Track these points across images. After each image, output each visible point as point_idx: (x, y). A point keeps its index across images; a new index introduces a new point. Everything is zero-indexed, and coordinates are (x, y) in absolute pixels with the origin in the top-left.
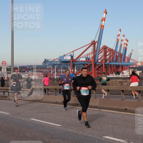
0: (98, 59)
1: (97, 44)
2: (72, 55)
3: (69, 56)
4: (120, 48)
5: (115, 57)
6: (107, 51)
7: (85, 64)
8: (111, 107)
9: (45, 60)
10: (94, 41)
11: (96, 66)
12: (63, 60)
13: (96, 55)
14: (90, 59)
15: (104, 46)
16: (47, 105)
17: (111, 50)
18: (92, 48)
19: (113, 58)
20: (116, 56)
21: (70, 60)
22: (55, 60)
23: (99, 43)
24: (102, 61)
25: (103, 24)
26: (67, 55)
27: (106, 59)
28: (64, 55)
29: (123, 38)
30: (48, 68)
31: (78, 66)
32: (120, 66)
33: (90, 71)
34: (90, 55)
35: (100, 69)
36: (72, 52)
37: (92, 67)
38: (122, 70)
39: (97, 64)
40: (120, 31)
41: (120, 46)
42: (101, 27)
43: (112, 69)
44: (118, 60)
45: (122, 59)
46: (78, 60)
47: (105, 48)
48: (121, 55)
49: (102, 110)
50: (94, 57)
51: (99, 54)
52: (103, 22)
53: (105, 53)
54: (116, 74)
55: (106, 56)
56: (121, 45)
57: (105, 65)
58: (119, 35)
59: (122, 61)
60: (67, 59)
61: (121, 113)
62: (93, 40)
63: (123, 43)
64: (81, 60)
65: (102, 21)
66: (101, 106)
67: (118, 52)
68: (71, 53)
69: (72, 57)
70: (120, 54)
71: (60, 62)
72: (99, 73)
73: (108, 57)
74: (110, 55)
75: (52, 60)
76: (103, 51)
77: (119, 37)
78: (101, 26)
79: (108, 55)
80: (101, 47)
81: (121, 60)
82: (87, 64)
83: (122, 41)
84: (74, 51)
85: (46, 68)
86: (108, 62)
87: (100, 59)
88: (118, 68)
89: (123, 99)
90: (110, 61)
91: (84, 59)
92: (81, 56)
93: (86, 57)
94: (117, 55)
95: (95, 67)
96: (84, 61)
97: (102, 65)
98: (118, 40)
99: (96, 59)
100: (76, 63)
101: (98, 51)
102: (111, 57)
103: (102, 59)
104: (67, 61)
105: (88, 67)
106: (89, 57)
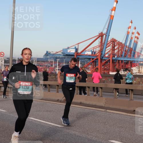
0: (105, 54)
1: (104, 36)
2: (77, 48)
3: (74, 49)
4: (130, 41)
5: (124, 52)
6: (115, 45)
7: (90, 58)
8: (118, 107)
9: (47, 52)
10: (102, 33)
11: (103, 61)
12: (67, 54)
13: (103, 48)
14: (97, 52)
15: (113, 39)
16: (47, 103)
17: (120, 44)
18: (99, 40)
19: (122, 52)
20: (126, 51)
21: (74, 53)
22: (58, 52)
23: (108, 35)
24: (109, 55)
25: (113, 15)
26: (72, 48)
27: (114, 54)
28: (68, 48)
29: (134, 31)
30: (49, 61)
31: (83, 60)
32: (129, 62)
33: (95, 67)
34: (96, 48)
35: (106, 64)
36: (77, 44)
37: (98, 62)
38: (132, 66)
39: (103, 59)
40: (132, 23)
41: (130, 40)
42: (111, 18)
43: (120, 65)
44: (127, 55)
45: (132, 54)
46: (83, 53)
47: (114, 41)
48: (131, 50)
49: (108, 111)
50: (101, 51)
51: (106, 48)
52: (113, 12)
53: (113, 47)
54: (124, 71)
55: (114, 50)
56: (132, 38)
57: (113, 60)
58: (130, 27)
59: (132, 57)
60: (71, 52)
61: (128, 114)
62: (100, 32)
63: (133, 36)
64: (86, 54)
65: (112, 10)
66: (107, 106)
67: (128, 47)
68: (75, 46)
69: (77, 50)
70: (129, 49)
71: (64, 55)
72: (105, 69)
73: (116, 51)
74: (119, 49)
75: (54, 53)
76: (111, 45)
77: (129, 29)
78: (111, 16)
79: (116, 50)
80: (109, 40)
81: (130, 56)
82: (93, 59)
83: (132, 33)
84: (79, 44)
85: (47, 62)
86: (116, 57)
87: (107, 53)
88: (127, 64)
89: (132, 99)
90: (118, 56)
91: (90, 53)
92: (86, 49)
93: (93, 51)
94: (126, 49)
95: (101, 62)
96: (89, 55)
97: (109, 60)
98: (128, 33)
99: (103, 53)
100: (81, 57)
101: (105, 44)
102: (120, 52)
103: (109, 53)
104: (71, 54)
105: (93, 62)
106: (95, 51)
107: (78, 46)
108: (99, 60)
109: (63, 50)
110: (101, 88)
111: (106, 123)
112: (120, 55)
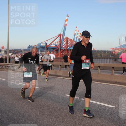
1: (62, 36)
2: (46, 43)
7: (54, 49)
9: (29, 45)
10: (60, 34)
12: (41, 46)
17: (71, 40)
18: (59, 38)
19: (72, 45)
21: (45, 46)
22: (36, 45)
23: (64, 35)
24: (65, 47)
25: (66, 24)
28: (42, 43)
29: (78, 33)
31: (50, 50)
33: (57, 53)
35: (63, 52)
39: (62, 49)
40: (77, 28)
42: (65, 26)
46: (50, 46)
47: (67, 38)
49: (64, 78)
50: (60, 44)
51: (63, 42)
53: (67, 42)
55: (68, 44)
56: (77, 37)
57: (67, 50)
58: (76, 31)
60: (43, 45)
62: (59, 34)
63: (78, 35)
64: (52, 46)
65: (65, 21)
66: (63, 75)
67: (75, 42)
69: (46, 44)
71: (39, 47)
73: (69, 44)
75: (33, 46)
77: (76, 32)
78: (65, 24)
80: (65, 38)
82: (56, 49)
84: (47, 40)
86: (69, 47)
87: (64, 45)
90: (70, 47)
91: (54, 46)
92: (52, 43)
93: (55, 44)
95: (60, 50)
96: (54, 47)
97: (65, 49)
98: (75, 34)
99: (61, 45)
100: (49, 48)
101: (63, 40)
102: (71, 44)
103: (65, 45)
104: (43, 46)
105: (56, 50)
106: (57, 44)
107: (47, 42)
108: (59, 49)
109: (39, 44)
110: (60, 65)
111: (63, 85)
112: (71, 46)
